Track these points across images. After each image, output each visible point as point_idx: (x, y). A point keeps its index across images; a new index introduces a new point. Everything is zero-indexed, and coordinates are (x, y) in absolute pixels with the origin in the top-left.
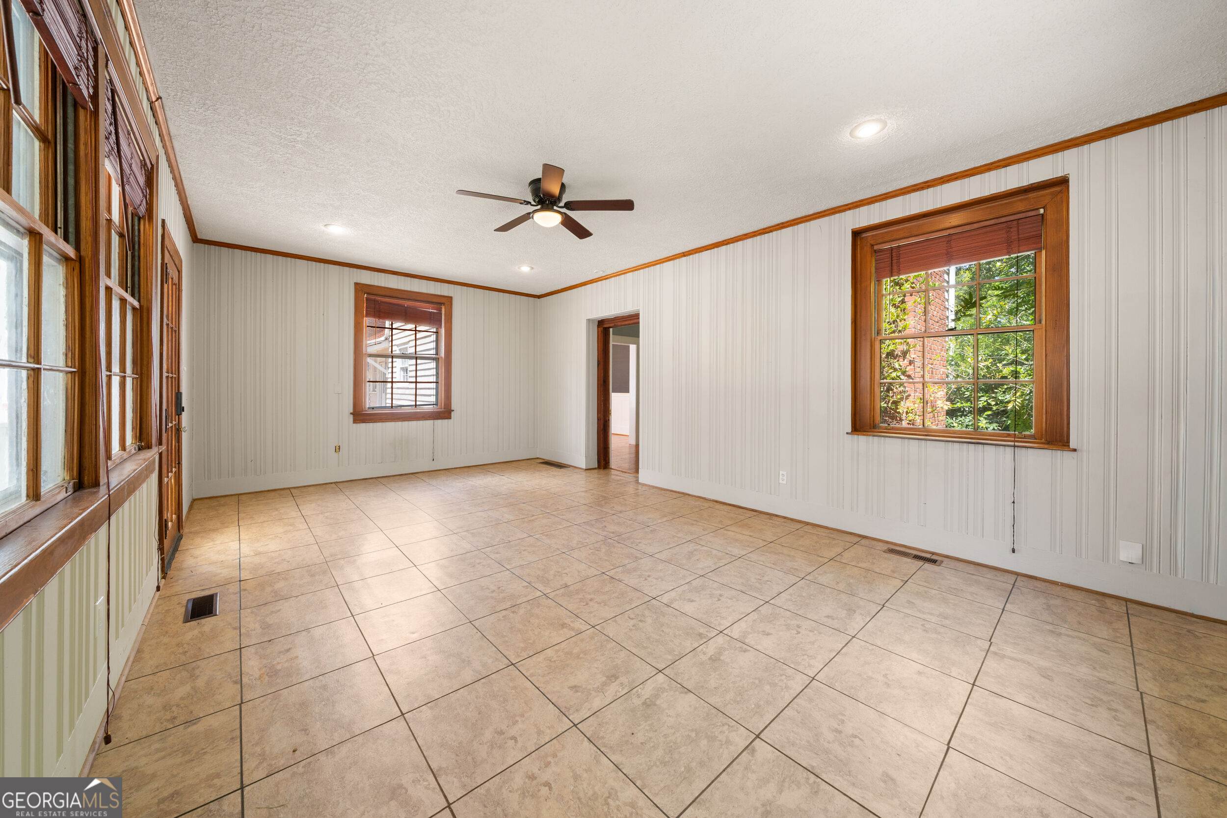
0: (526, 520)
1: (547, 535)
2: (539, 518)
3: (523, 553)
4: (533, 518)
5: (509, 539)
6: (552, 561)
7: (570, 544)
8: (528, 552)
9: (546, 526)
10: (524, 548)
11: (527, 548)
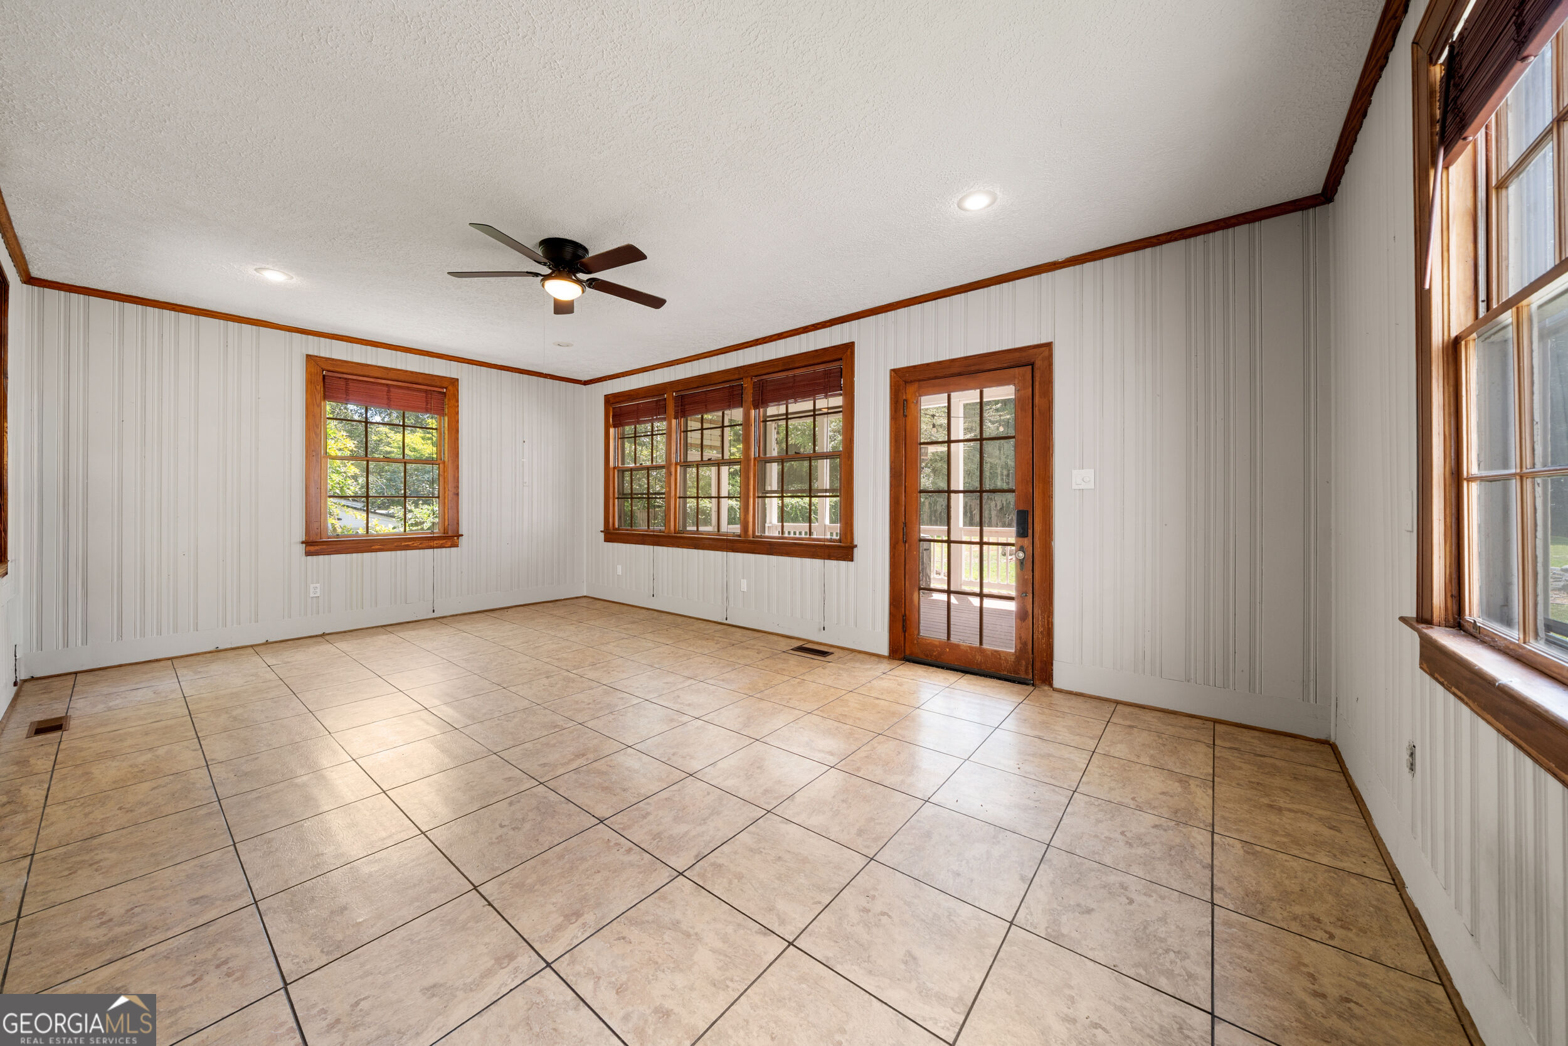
0: (591, 756)
1: (555, 727)
2: (563, 765)
3: (591, 701)
4: (574, 765)
5: (613, 717)
6: (556, 695)
7: (525, 716)
8: (584, 702)
9: (554, 745)
10: (590, 706)
11: (586, 706)
